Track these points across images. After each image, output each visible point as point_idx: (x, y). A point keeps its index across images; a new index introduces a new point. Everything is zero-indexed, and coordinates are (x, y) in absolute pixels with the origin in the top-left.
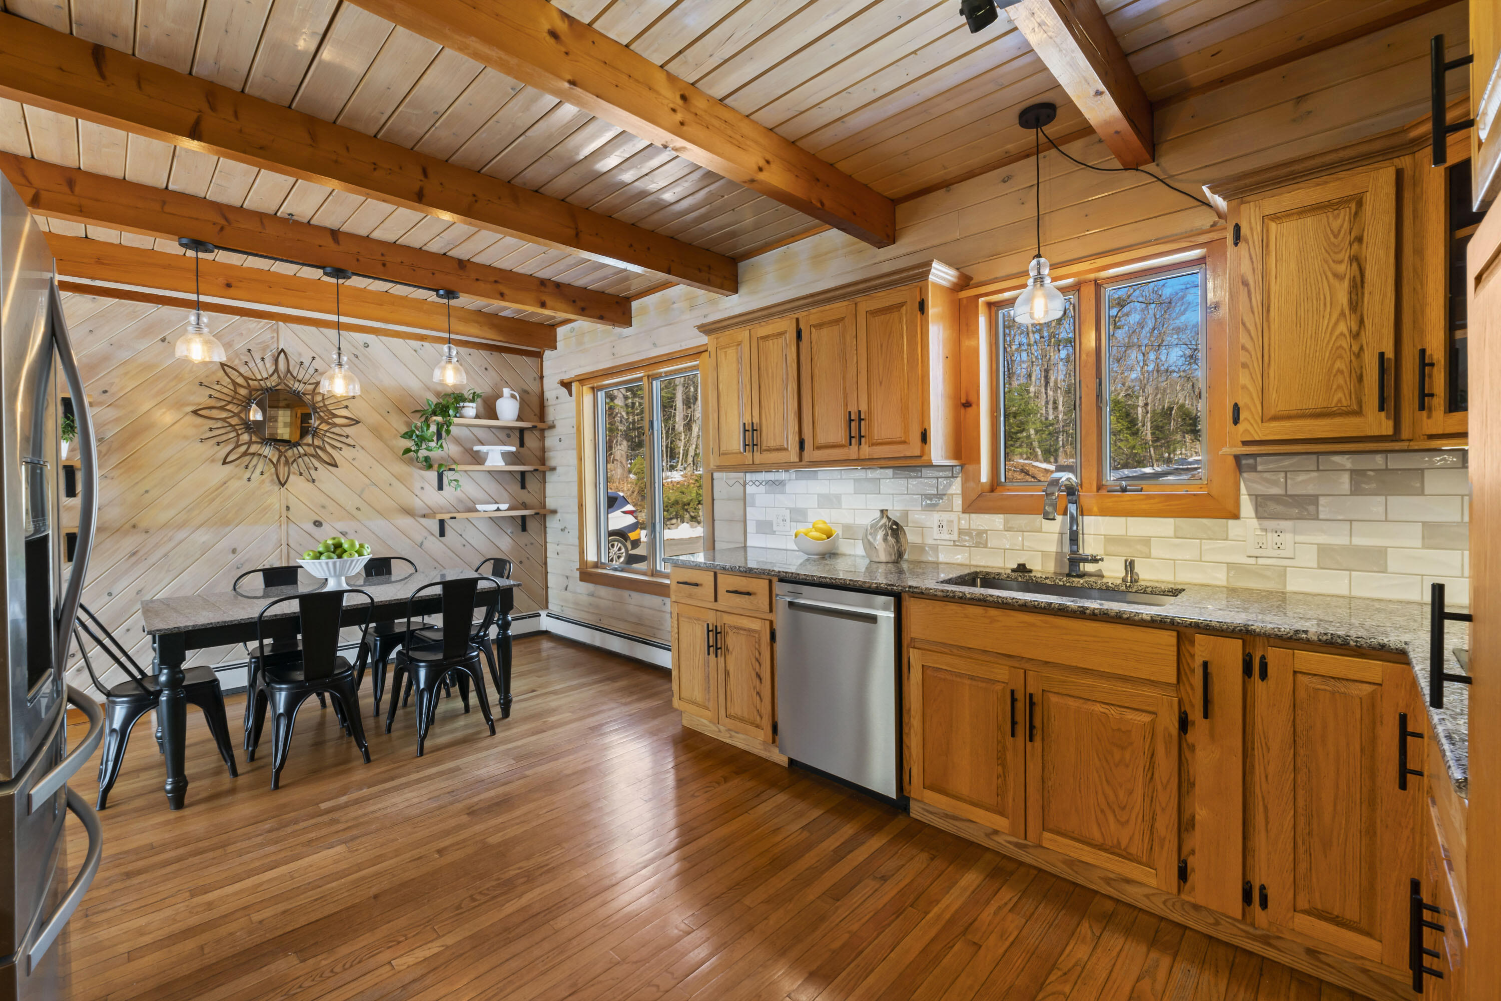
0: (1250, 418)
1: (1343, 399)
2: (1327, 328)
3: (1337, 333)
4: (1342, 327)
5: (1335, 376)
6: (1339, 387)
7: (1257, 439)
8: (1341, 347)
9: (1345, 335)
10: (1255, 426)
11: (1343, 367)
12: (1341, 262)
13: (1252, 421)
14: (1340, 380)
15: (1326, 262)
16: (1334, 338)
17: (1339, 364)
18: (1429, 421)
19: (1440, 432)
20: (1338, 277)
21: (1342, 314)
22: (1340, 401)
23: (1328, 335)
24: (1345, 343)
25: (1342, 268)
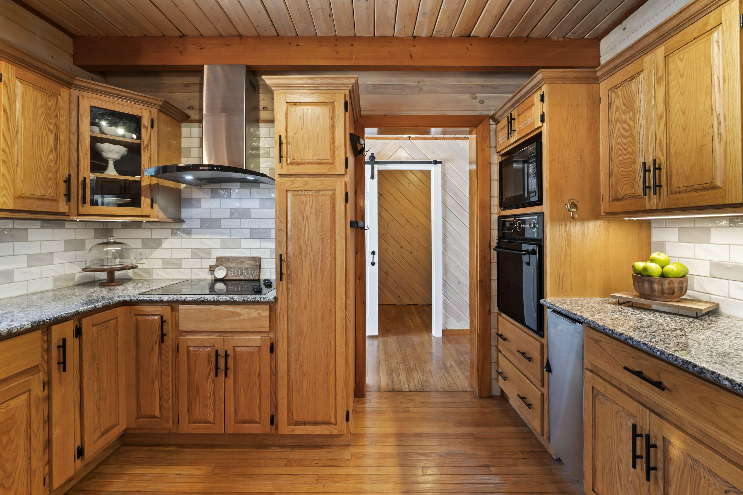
0: (7, 195)
1: (52, 193)
2: (45, 155)
3: (49, 159)
4: (51, 157)
5: (49, 180)
6: (50, 186)
7: (11, 208)
8: (50, 166)
9: (52, 161)
10: (10, 200)
11: (52, 177)
12: (51, 124)
13: (8, 197)
14: (50, 183)
15: (46, 120)
16: (48, 161)
17: (50, 175)
20: (51, 131)
21: (51, 150)
22: (50, 193)
23: (46, 158)
24: (52, 165)
25: (52, 127)
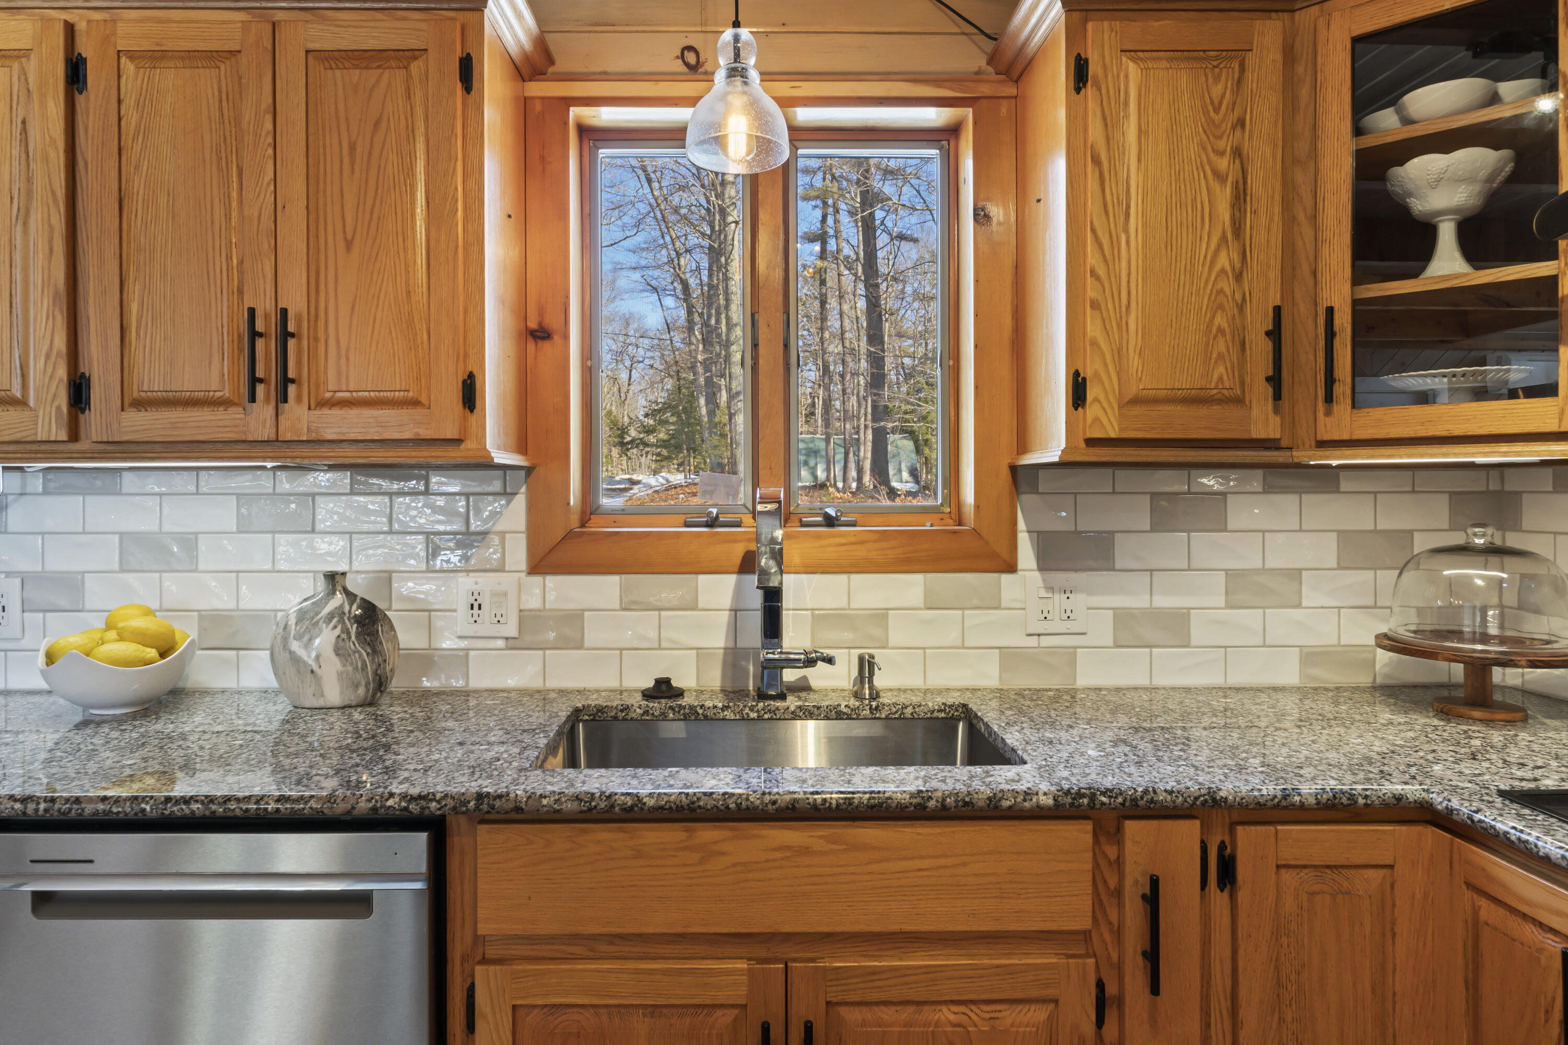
0: (1102, 398)
1: (1225, 378)
2: (1205, 257)
3: (1217, 268)
4: (1223, 261)
5: (1215, 338)
6: (1220, 356)
7: (1113, 435)
8: (1221, 291)
9: (1226, 273)
10: (1109, 411)
11: (1225, 325)
12: (1222, 154)
13: (1105, 405)
14: (1221, 346)
15: (1205, 149)
16: (1213, 278)
17: (1220, 320)
18: (1327, 419)
19: (1345, 436)
20: (1221, 178)
21: (1224, 237)
22: (1220, 379)
23: (1206, 269)
24: (1226, 286)
25: (1223, 163)
